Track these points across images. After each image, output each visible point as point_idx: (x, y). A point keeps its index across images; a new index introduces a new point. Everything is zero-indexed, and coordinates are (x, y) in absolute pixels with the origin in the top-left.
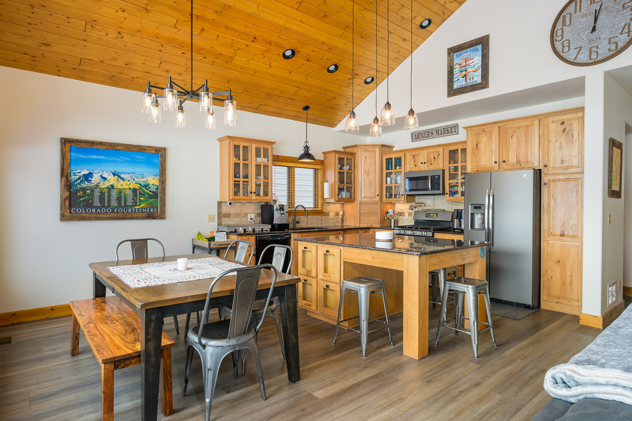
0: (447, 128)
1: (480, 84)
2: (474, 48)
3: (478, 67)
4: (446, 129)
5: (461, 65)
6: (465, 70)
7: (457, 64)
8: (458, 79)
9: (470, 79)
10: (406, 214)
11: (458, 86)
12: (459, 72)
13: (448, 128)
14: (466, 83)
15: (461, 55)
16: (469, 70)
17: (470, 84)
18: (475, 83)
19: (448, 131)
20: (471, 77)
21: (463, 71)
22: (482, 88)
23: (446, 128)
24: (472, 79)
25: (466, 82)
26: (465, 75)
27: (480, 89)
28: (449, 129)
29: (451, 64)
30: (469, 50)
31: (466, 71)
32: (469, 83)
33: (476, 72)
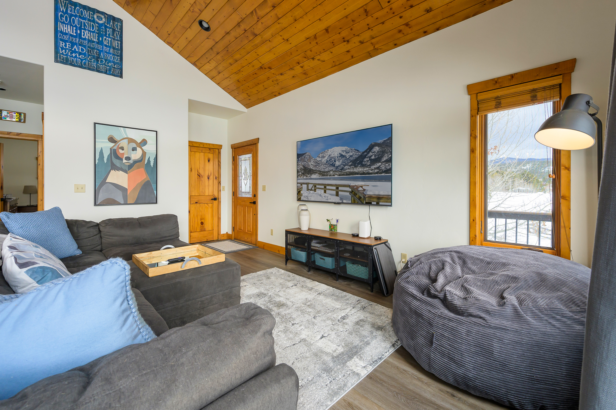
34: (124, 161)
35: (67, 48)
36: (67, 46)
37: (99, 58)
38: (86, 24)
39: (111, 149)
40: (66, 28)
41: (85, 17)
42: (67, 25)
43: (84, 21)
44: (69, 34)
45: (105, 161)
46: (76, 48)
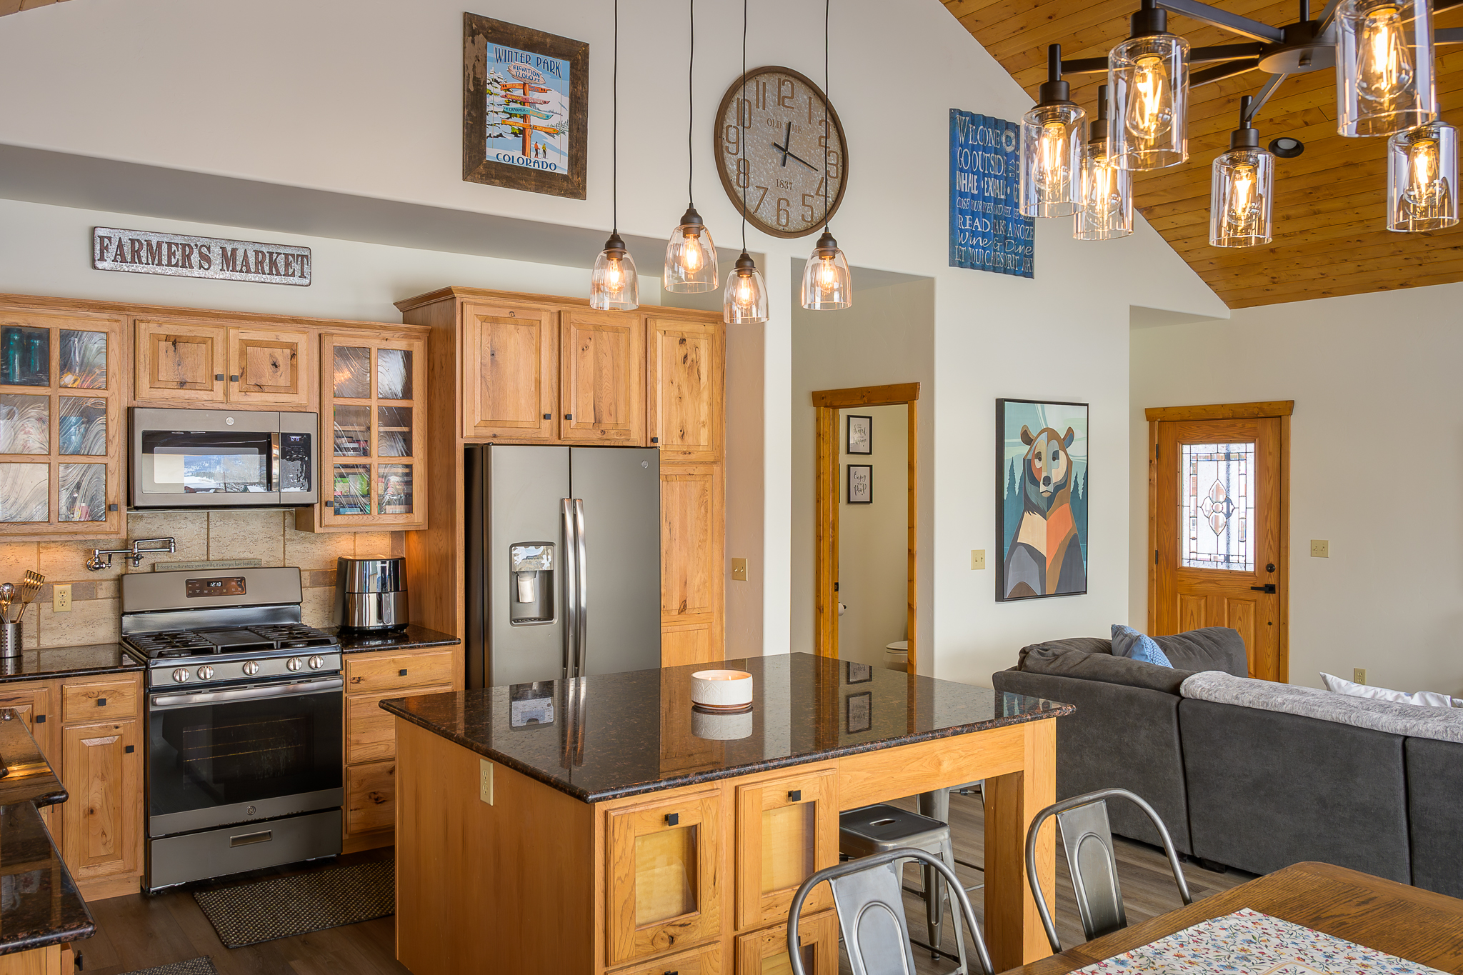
0: (271, 254)
1: (564, 178)
2: (549, 59)
3: (560, 124)
4: (267, 255)
5: (508, 90)
6: (522, 113)
7: (496, 81)
8: (501, 135)
9: (536, 150)
10: (62, 592)
11: (501, 157)
12: (504, 112)
13: (275, 255)
14: (525, 158)
15: (509, 59)
16: (534, 121)
17: (536, 167)
18: (548, 169)
19: (273, 263)
20: (540, 146)
21: (516, 115)
22: (571, 193)
23: (265, 250)
24: (541, 151)
25: (524, 153)
26: (522, 132)
27: (564, 195)
28: (281, 261)
29: (478, 71)
30: (534, 56)
31: (524, 117)
32: (533, 161)
33: (554, 137)
34: (1043, 488)
35: (967, 227)
36: (968, 224)
37: (1006, 238)
38: (992, 162)
39: (1024, 459)
40: (965, 182)
41: (990, 145)
42: (966, 174)
43: (989, 155)
44: (970, 196)
45: (1017, 494)
46: (978, 224)
